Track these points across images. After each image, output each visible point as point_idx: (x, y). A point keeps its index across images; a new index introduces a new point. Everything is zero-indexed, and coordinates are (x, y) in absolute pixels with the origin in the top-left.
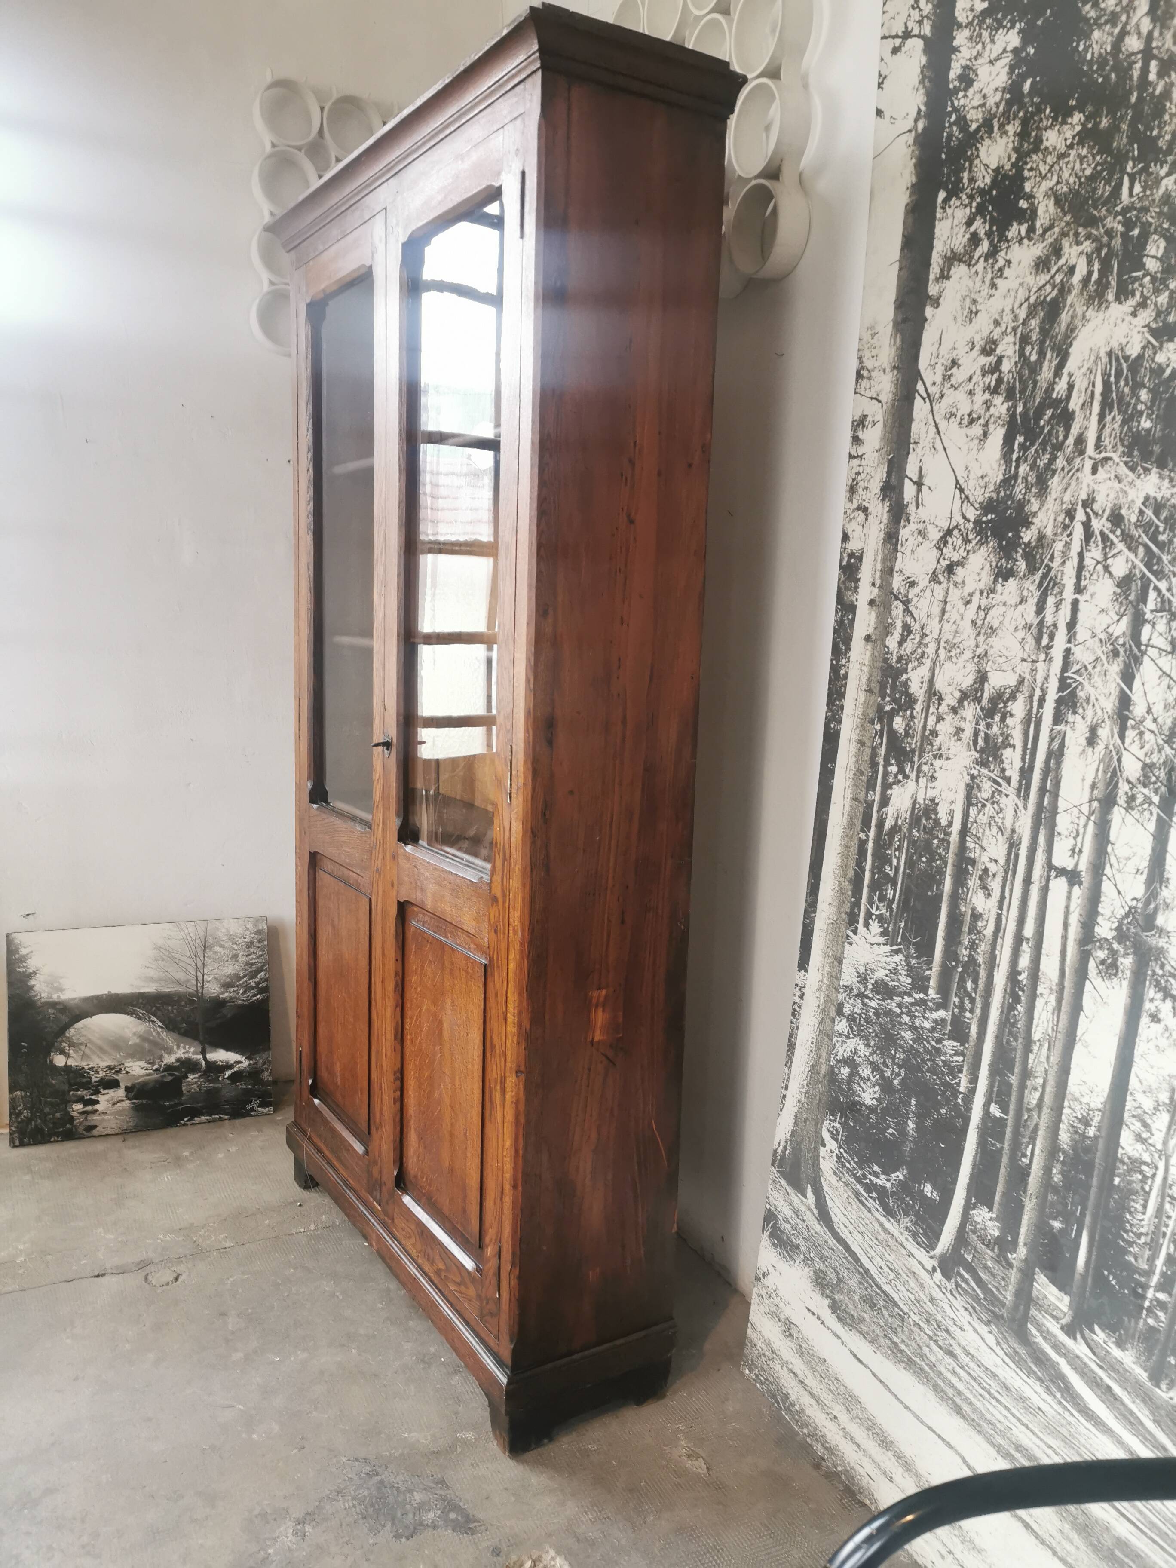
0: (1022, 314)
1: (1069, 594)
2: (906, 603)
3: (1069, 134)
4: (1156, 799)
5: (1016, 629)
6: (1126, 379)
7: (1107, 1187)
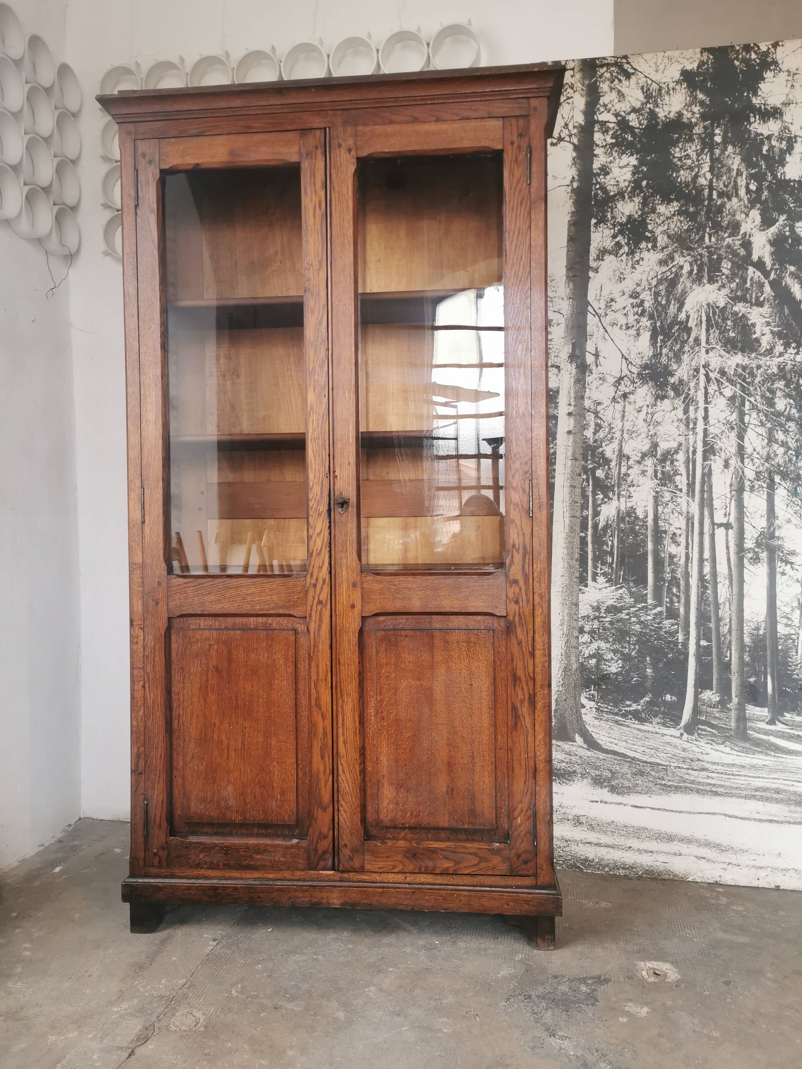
0: (654, 282)
1: (702, 405)
2: (596, 413)
3: (672, 210)
4: (765, 485)
5: (673, 421)
6: (719, 316)
7: (775, 651)
